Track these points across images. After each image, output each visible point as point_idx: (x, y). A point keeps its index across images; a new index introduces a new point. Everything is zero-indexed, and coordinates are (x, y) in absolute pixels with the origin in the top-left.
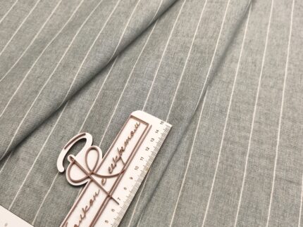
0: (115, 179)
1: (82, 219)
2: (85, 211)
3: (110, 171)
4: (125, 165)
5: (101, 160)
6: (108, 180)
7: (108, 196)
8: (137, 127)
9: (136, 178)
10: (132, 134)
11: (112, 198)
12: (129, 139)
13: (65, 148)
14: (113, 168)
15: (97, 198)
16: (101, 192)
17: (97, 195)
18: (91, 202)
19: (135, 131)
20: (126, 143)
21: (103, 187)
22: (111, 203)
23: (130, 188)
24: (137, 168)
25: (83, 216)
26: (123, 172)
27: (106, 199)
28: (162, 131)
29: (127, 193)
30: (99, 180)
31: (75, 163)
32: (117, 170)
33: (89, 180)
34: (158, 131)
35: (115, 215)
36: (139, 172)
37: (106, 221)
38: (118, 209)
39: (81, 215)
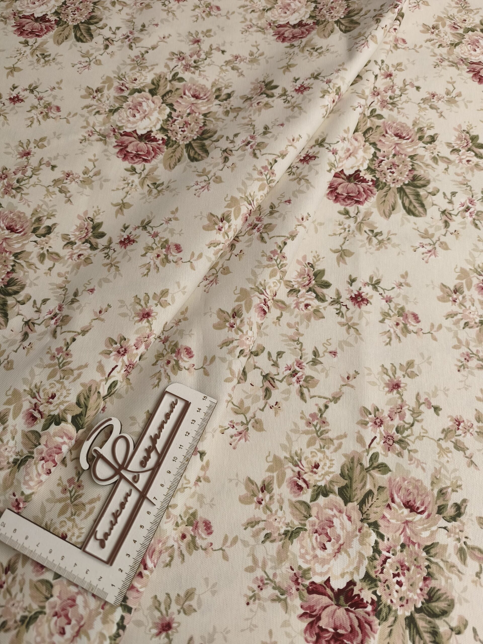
2: (116, 515)
3: (143, 463)
6: (141, 475)
8: (173, 406)
9: (174, 471)
10: (167, 416)
12: (164, 422)
13: (88, 440)
17: (128, 495)
18: (122, 505)
19: (172, 411)
20: (161, 428)
22: (145, 504)
23: (167, 485)
24: (175, 459)
26: (158, 464)
28: (204, 409)
29: (165, 490)
30: (129, 476)
31: (101, 456)
32: (151, 463)
34: (200, 409)
35: (152, 518)
36: (178, 464)
37: (141, 526)
38: (154, 511)
39: (111, 522)
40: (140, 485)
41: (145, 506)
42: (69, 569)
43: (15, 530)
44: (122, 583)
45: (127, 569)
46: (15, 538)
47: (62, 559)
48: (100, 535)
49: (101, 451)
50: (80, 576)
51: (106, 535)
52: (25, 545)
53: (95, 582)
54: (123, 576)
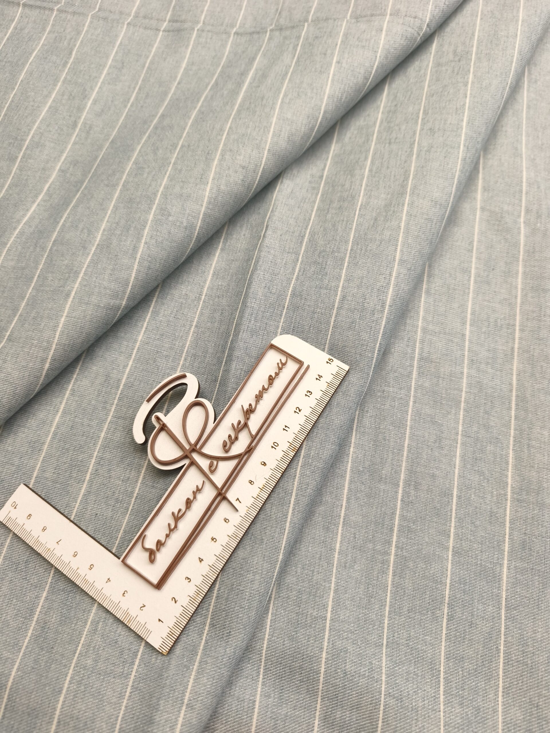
0: (234, 462)
1: (171, 530)
2: (177, 518)
3: (226, 447)
4: (253, 438)
5: (211, 425)
7: (219, 494)
8: (281, 366)
9: (272, 464)
10: (271, 380)
11: (225, 498)
12: (264, 390)
13: (149, 401)
14: (232, 443)
15: (199, 496)
16: (208, 486)
17: (199, 490)
18: (189, 503)
19: (277, 374)
20: (259, 397)
21: (212, 477)
22: (224, 505)
23: (260, 482)
24: (275, 445)
26: (250, 451)
27: (216, 498)
28: (328, 378)
29: (255, 491)
30: (204, 463)
31: (163, 428)
32: (238, 448)
33: (186, 462)
34: (320, 377)
35: (230, 529)
36: (279, 453)
37: (213, 539)
38: (236, 519)
39: (169, 525)
40: (219, 478)
41: (223, 510)
42: (98, 585)
43: (30, 515)
44: (175, 620)
45: (184, 600)
46: (27, 527)
47: (91, 569)
48: (150, 544)
49: (165, 419)
50: (112, 598)
51: (160, 544)
52: (42, 540)
53: (133, 613)
54: (177, 610)
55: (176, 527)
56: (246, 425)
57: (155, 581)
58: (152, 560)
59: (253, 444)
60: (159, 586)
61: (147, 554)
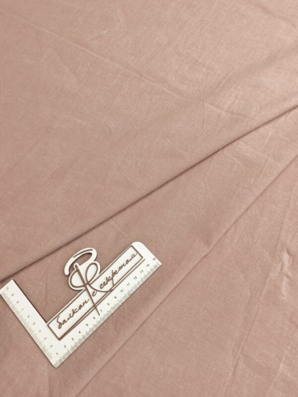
0: (104, 294)
1: (71, 317)
2: (74, 312)
3: (102, 286)
4: (114, 285)
5: (98, 275)
6: (98, 292)
7: (94, 306)
8: (133, 256)
9: (119, 298)
10: (128, 261)
11: (96, 308)
12: (124, 265)
13: (74, 257)
14: (105, 285)
15: (85, 304)
16: (90, 301)
18: (80, 307)
19: (131, 260)
20: (120, 268)
21: (92, 297)
23: (112, 305)
24: (122, 291)
25: (71, 315)
26: (111, 290)
27: (92, 307)
28: (152, 266)
29: (109, 308)
30: (91, 291)
31: (78, 271)
32: (107, 288)
33: (84, 288)
34: (149, 265)
35: (95, 322)
36: (123, 295)
37: (87, 325)
38: (98, 318)
40: (95, 299)
41: (94, 313)
42: (35, 332)
43: (13, 295)
44: (63, 355)
45: (69, 348)
47: (34, 324)
49: (80, 267)
50: (40, 339)
51: (65, 321)
52: (16, 307)
53: (47, 347)
54: (65, 351)
55: (73, 316)
56: (112, 279)
57: (59, 337)
58: (60, 328)
59: (113, 288)
60: (60, 339)
61: (58, 324)
